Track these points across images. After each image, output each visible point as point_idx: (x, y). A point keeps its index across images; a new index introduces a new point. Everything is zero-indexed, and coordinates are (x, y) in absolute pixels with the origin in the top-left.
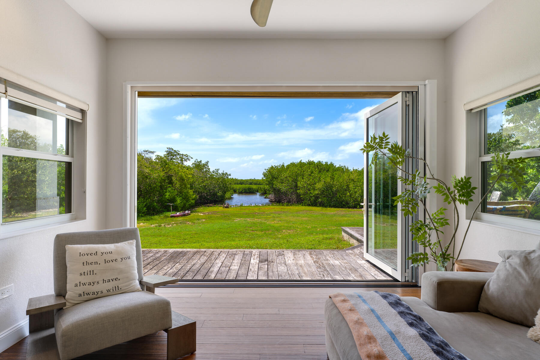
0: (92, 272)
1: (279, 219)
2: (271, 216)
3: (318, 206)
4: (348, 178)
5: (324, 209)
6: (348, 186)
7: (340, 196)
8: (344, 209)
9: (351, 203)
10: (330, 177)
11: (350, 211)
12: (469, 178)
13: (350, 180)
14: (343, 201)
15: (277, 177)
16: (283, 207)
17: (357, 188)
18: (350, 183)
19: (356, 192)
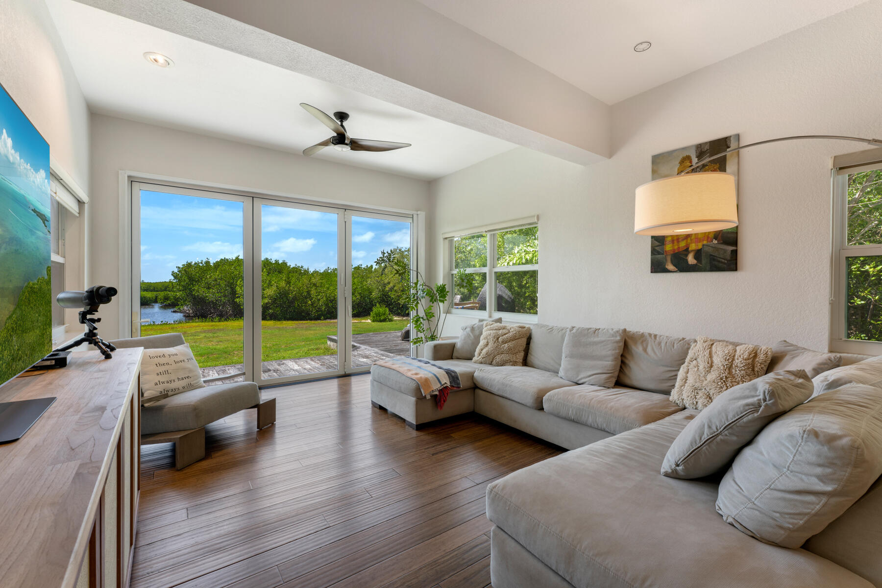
0: (166, 372)
1: (218, 339)
2: (201, 337)
3: (268, 320)
4: (309, 282)
5: (279, 323)
6: (308, 292)
7: (298, 305)
8: (304, 322)
9: (313, 313)
10: (285, 280)
11: (314, 324)
12: (445, 285)
13: (311, 285)
14: (302, 311)
15: (198, 280)
16: (213, 323)
17: (321, 294)
18: (311, 288)
19: (319, 300)
